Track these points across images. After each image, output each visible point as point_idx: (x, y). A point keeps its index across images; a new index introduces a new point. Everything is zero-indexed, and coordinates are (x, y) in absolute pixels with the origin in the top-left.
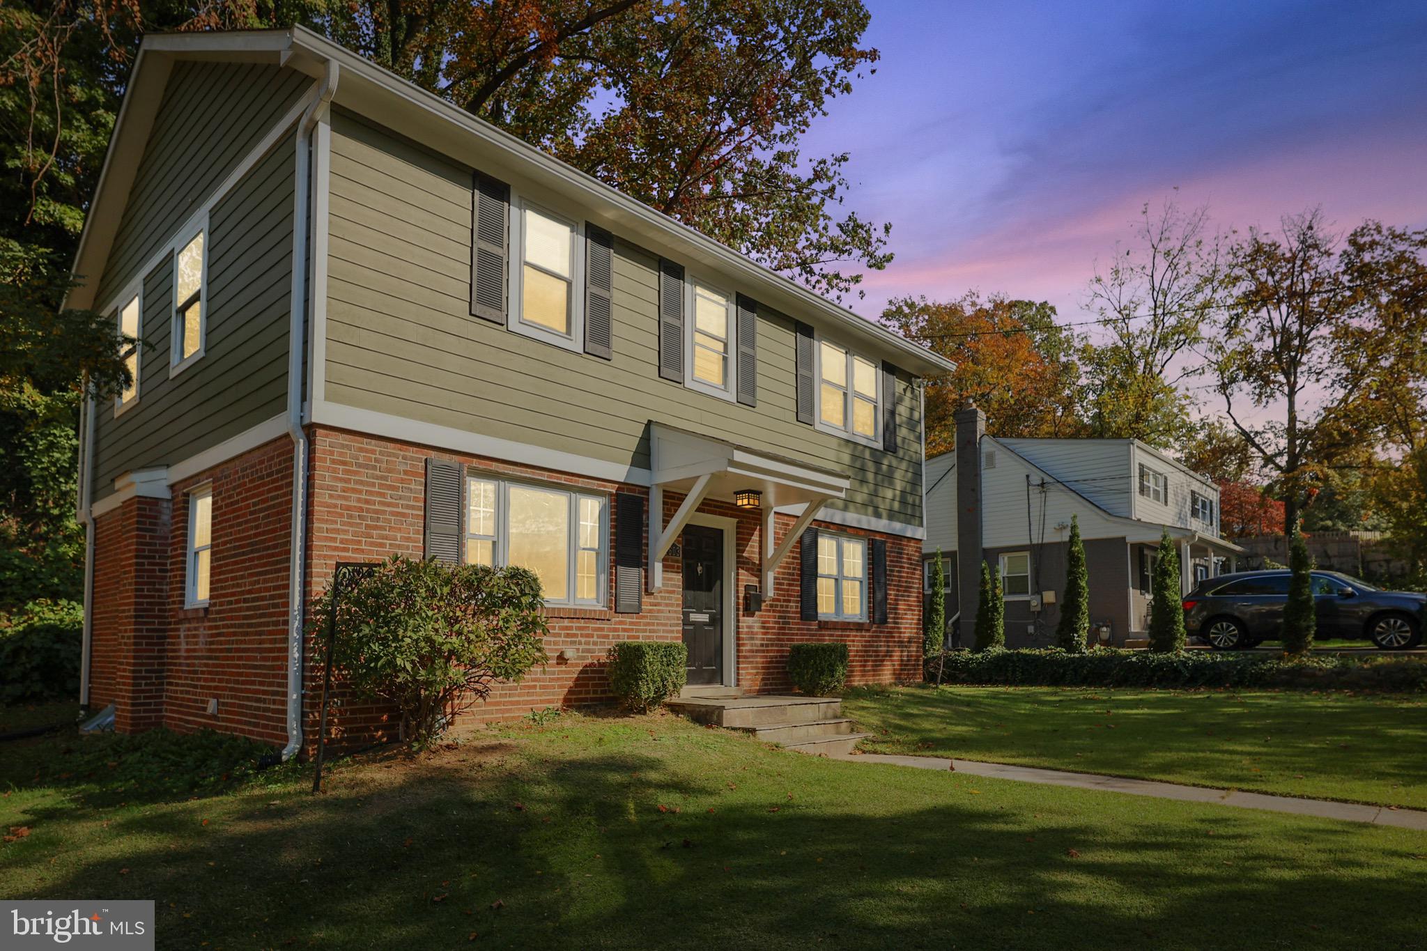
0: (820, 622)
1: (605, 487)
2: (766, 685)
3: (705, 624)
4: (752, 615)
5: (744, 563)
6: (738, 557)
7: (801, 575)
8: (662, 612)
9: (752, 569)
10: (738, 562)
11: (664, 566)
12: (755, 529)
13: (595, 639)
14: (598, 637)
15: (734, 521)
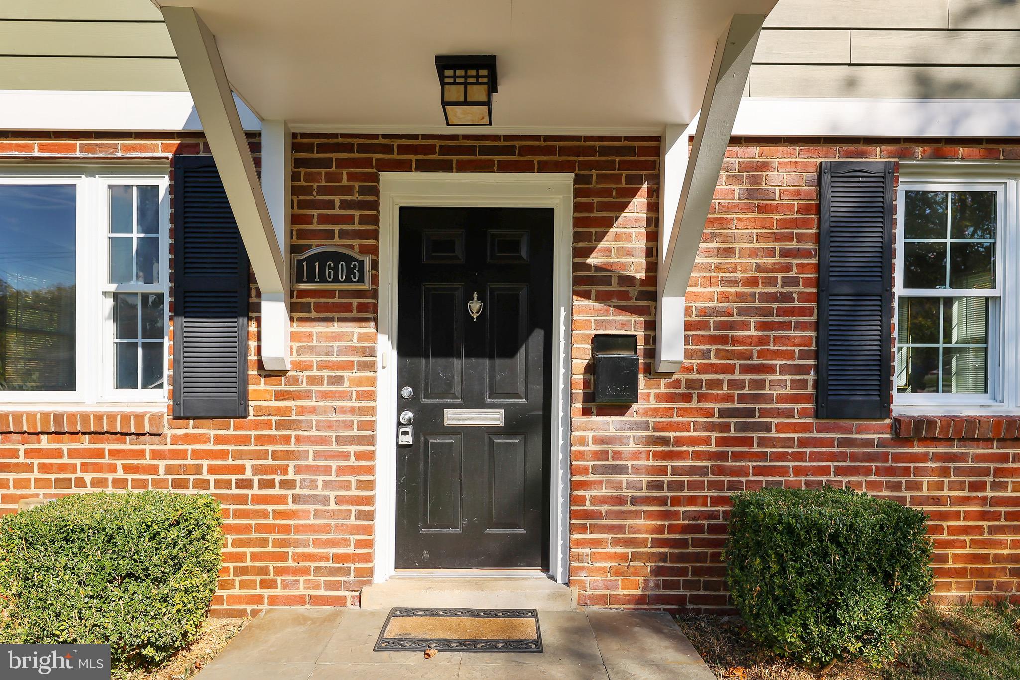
0: (898, 421)
1: (143, 149)
2: (667, 585)
3: (492, 431)
4: (620, 409)
5: (591, 281)
6: (577, 267)
7: (818, 298)
8: (313, 410)
9: (624, 296)
10: (577, 281)
11: (293, 308)
12: (633, 193)
13: (120, 474)
14: (127, 469)
15: (566, 180)
